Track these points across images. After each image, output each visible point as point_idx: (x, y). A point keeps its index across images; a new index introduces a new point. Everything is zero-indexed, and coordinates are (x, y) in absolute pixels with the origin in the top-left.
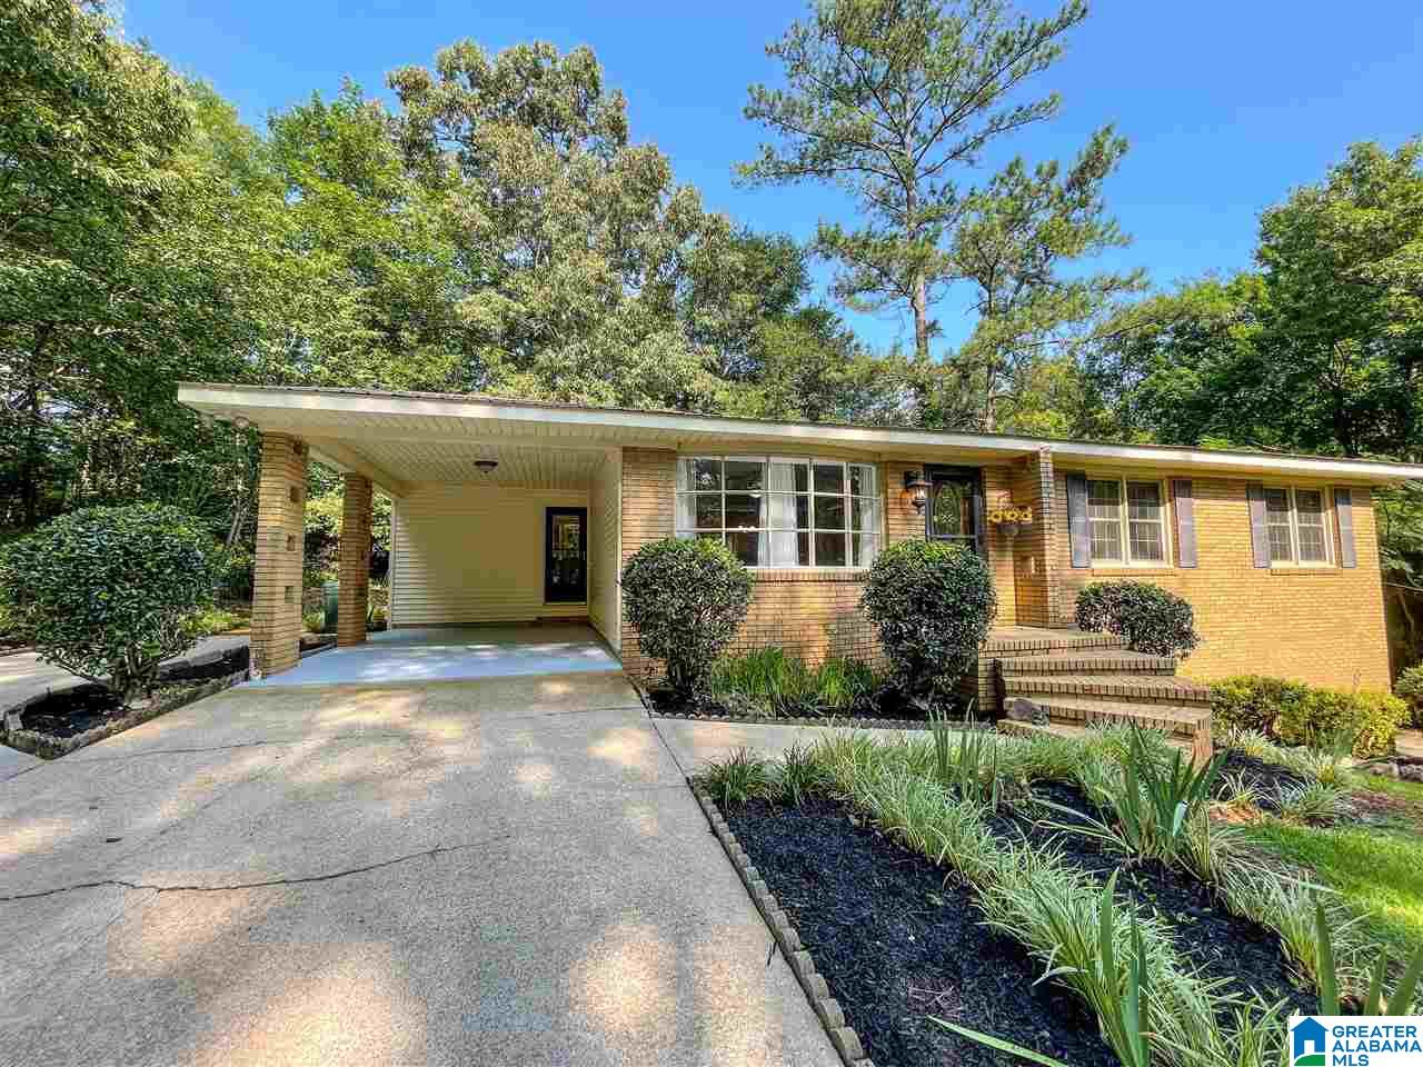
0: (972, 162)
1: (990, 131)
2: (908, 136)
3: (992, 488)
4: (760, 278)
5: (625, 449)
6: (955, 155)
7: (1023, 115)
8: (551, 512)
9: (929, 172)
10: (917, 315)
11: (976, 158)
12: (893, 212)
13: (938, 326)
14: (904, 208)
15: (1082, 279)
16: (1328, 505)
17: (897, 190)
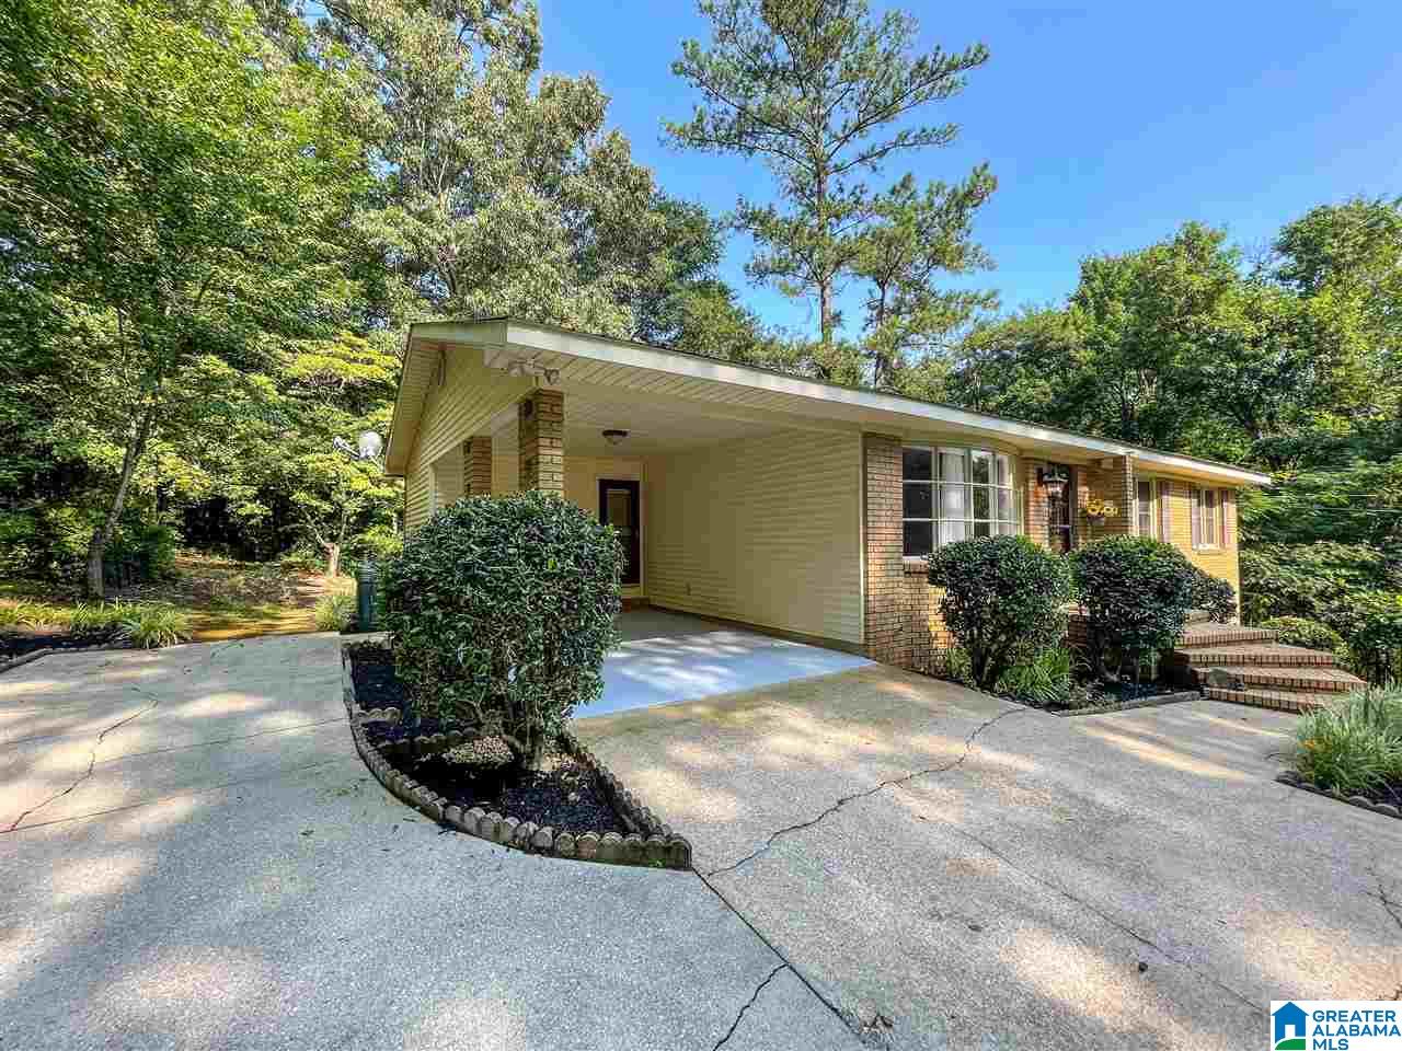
1: (895, 145)
4: (681, 244)
5: (866, 436)
6: (864, 159)
7: (925, 137)
8: (605, 485)
9: (837, 169)
10: (824, 304)
12: (805, 201)
13: (842, 317)
14: (814, 199)
16: (1218, 502)
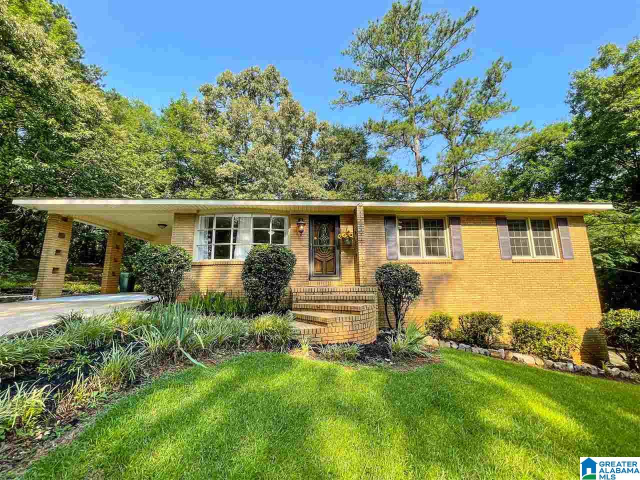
0: (437, 84)
1: (443, 69)
2: (408, 78)
3: (343, 224)
5: (176, 214)
6: (428, 82)
9: (418, 91)
10: (416, 154)
11: (439, 83)
14: (408, 109)
15: (498, 129)
16: (554, 227)
17: (404, 102)
